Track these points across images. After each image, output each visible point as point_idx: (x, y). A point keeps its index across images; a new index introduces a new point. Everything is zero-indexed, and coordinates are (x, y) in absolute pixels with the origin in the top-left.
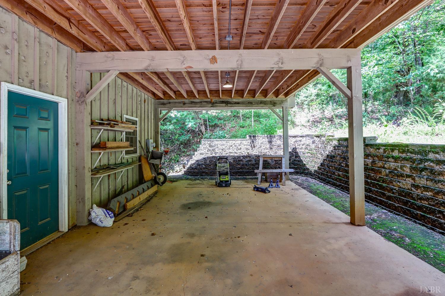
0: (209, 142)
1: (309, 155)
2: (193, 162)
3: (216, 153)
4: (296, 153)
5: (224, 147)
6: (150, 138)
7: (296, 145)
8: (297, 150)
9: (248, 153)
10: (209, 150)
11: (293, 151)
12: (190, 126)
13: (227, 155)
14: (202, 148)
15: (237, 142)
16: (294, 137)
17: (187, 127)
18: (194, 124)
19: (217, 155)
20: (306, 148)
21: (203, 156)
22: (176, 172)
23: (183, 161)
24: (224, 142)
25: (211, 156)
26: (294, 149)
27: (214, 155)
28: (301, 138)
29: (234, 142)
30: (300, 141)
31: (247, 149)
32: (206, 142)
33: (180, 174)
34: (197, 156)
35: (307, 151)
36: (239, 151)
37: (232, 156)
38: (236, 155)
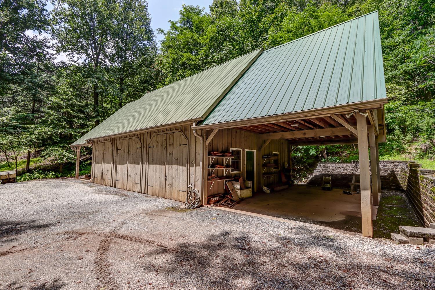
0: (323, 165)
1: (404, 176)
2: (313, 177)
3: (328, 172)
4: (394, 174)
5: (334, 168)
6: (285, 161)
7: (395, 168)
8: (395, 172)
9: (352, 173)
10: (323, 170)
11: (391, 173)
12: (312, 154)
13: (336, 173)
14: (319, 168)
15: (344, 165)
16: (392, 162)
17: (311, 154)
18: (315, 153)
19: (329, 173)
20: (401, 171)
21: (320, 173)
22: (303, 182)
23: (308, 176)
24: (334, 165)
25: (325, 173)
26: (392, 171)
27: (327, 173)
28: (399, 164)
29: (341, 165)
30: (398, 165)
31: (352, 170)
32: (322, 164)
33: (305, 183)
34: (316, 173)
35: (402, 173)
36: (346, 171)
37: (340, 174)
38: (343, 173)
